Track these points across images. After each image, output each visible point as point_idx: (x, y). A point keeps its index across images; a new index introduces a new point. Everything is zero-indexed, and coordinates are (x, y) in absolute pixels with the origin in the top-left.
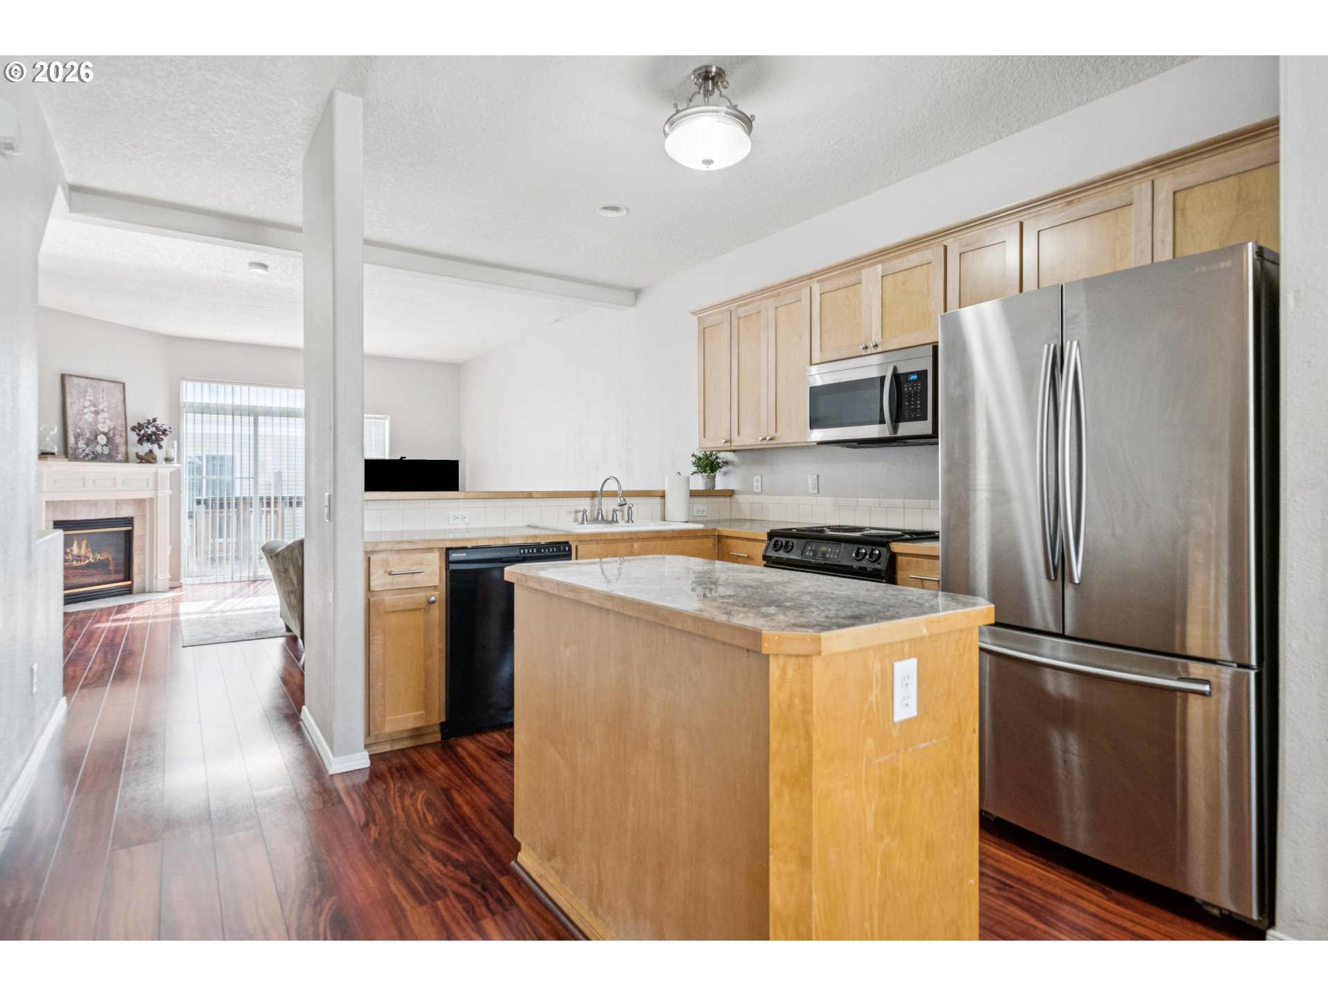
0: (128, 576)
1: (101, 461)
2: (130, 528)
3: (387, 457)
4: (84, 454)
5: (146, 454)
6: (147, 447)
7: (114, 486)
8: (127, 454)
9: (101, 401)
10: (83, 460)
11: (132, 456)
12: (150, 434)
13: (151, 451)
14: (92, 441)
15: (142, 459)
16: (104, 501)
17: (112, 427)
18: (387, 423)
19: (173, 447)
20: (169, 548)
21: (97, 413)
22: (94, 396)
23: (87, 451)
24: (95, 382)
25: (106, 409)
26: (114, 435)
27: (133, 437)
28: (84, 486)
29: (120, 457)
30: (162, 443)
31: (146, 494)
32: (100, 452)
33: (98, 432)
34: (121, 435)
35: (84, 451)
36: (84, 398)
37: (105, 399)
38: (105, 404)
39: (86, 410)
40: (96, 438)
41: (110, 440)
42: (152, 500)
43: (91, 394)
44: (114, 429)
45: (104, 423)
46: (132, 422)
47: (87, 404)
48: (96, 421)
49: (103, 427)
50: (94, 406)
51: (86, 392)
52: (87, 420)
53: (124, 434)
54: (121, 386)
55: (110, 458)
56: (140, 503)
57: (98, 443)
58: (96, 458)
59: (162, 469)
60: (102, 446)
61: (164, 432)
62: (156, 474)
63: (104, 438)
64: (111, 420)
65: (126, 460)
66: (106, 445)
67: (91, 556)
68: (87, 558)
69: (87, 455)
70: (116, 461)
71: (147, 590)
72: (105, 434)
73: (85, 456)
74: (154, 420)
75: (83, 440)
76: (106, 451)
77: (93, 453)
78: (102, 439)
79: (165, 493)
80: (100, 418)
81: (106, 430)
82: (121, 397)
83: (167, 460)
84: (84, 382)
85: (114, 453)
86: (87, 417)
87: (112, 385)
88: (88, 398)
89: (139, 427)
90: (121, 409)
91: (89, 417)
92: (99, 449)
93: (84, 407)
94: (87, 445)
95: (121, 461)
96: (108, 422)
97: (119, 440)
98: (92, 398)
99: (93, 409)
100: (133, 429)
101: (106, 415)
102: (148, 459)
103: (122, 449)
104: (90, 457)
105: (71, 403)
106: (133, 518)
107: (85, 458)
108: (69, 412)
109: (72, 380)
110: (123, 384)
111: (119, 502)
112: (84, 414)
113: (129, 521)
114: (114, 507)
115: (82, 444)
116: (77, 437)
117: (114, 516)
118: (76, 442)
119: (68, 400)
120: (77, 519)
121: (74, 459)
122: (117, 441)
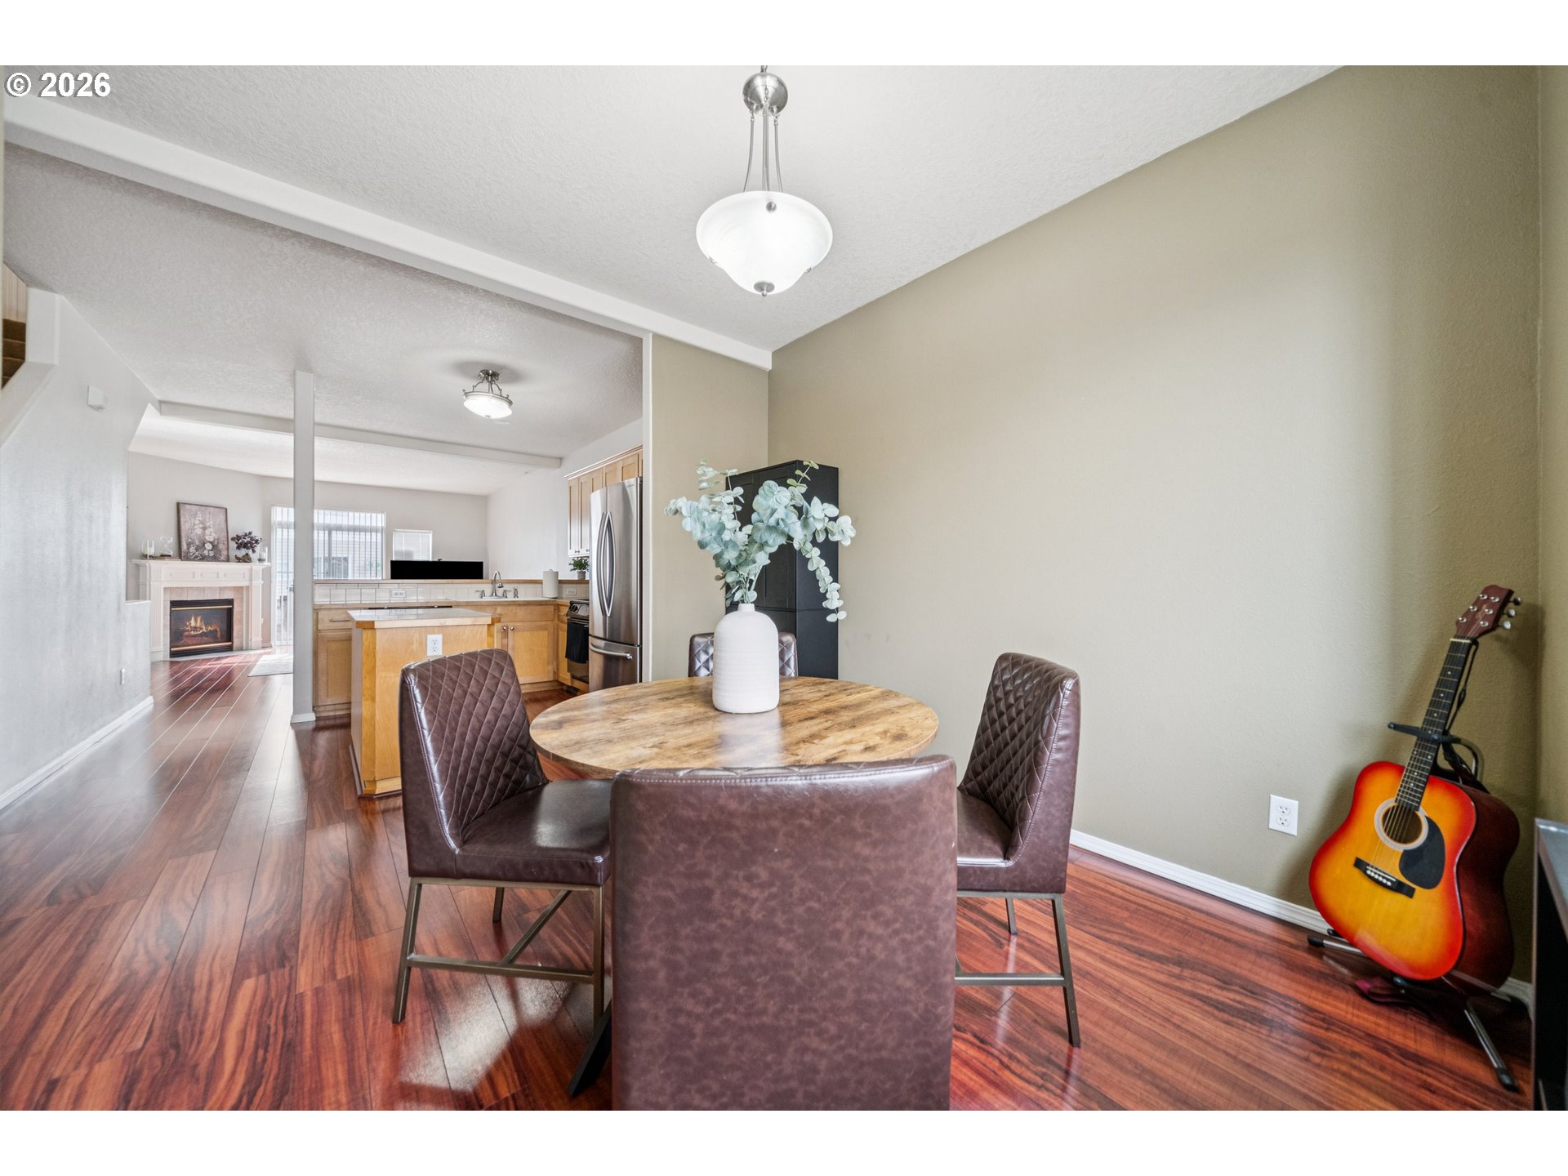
0: (230, 638)
1: (207, 561)
2: (231, 607)
3: (431, 560)
4: (193, 556)
5: (243, 556)
6: (243, 552)
7: (218, 577)
8: (228, 556)
9: (208, 520)
10: (194, 560)
11: (232, 556)
12: (246, 543)
13: (247, 554)
14: (201, 548)
15: (239, 560)
16: (210, 588)
17: (216, 538)
18: (431, 535)
19: (264, 551)
20: (261, 621)
21: (204, 528)
22: (202, 517)
23: (197, 554)
24: (203, 508)
25: (212, 526)
26: (218, 544)
27: (233, 545)
28: (194, 577)
29: (222, 558)
30: (256, 549)
31: (244, 584)
33: (206, 542)
34: (224, 543)
35: (194, 554)
36: (195, 518)
37: (212, 519)
38: (211, 522)
39: (196, 527)
40: (204, 545)
41: (215, 547)
42: (248, 587)
43: (200, 516)
44: (218, 539)
45: (211, 535)
46: (232, 535)
47: (197, 522)
48: (204, 535)
49: (210, 538)
50: (202, 523)
51: (196, 514)
52: (197, 533)
53: (226, 542)
54: (224, 510)
55: (215, 559)
56: (239, 589)
57: (205, 549)
58: (203, 558)
59: (256, 567)
60: (209, 551)
61: (257, 542)
62: (251, 570)
64: (216, 533)
65: (228, 560)
66: (212, 550)
67: (204, 628)
68: (201, 629)
69: (197, 557)
70: (220, 561)
71: (244, 648)
72: (210, 542)
74: (250, 533)
75: (193, 546)
76: (212, 554)
77: (201, 555)
78: (209, 546)
79: (258, 583)
81: (212, 540)
82: (225, 517)
83: (260, 560)
84: (194, 508)
85: (217, 556)
86: (196, 531)
87: (217, 509)
88: (197, 518)
89: (238, 538)
90: (224, 526)
91: (199, 531)
92: (206, 553)
93: (195, 524)
94: (197, 550)
95: (223, 561)
96: (214, 535)
97: (222, 546)
98: (200, 519)
99: (201, 526)
100: (233, 539)
101: (211, 530)
102: (246, 559)
103: (224, 553)
104: (199, 558)
105: (185, 522)
106: (233, 600)
107: (195, 559)
108: (183, 527)
109: (187, 506)
110: (226, 510)
111: (222, 589)
112: (195, 529)
113: (230, 602)
114: (218, 591)
115: (192, 550)
116: (189, 545)
117: (218, 598)
118: (188, 549)
119: (182, 520)
120: (189, 599)
121: (188, 559)
122: (220, 548)
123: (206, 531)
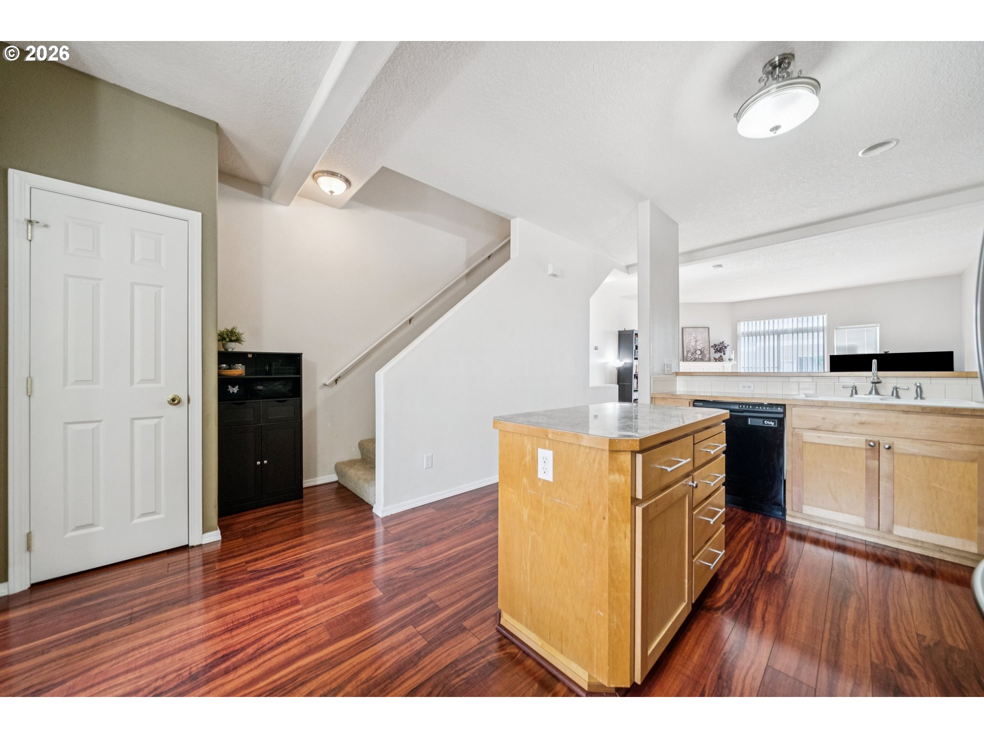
1: (698, 361)
5: (718, 358)
6: (718, 354)
8: (710, 358)
9: (698, 336)
10: (690, 361)
11: (712, 358)
12: (720, 349)
13: (721, 356)
14: (694, 353)
15: (716, 360)
17: (703, 346)
19: (732, 354)
21: (696, 341)
24: (696, 329)
25: (700, 340)
26: (704, 350)
27: (712, 350)
29: (706, 359)
30: (726, 352)
33: (697, 349)
35: (690, 357)
36: (691, 336)
37: (700, 335)
38: (700, 337)
40: (696, 352)
41: (702, 352)
43: (694, 334)
46: (712, 344)
47: (692, 338)
48: (696, 345)
50: (695, 338)
51: (692, 333)
52: (692, 345)
53: (708, 349)
54: (707, 329)
55: (702, 360)
57: (697, 354)
58: (695, 360)
59: (727, 364)
61: (727, 348)
62: (724, 365)
64: (703, 344)
65: (710, 360)
66: (700, 355)
69: (692, 359)
70: (705, 361)
72: (700, 350)
74: (723, 342)
75: (690, 353)
76: (700, 357)
77: (694, 358)
78: (698, 352)
80: (698, 343)
81: (700, 348)
82: (708, 334)
83: (729, 360)
84: (691, 329)
85: (704, 358)
86: (692, 343)
87: (704, 329)
89: (715, 345)
90: (707, 339)
91: (693, 343)
92: (697, 356)
93: (691, 340)
94: (692, 355)
95: (707, 361)
96: (701, 345)
97: (706, 352)
98: (694, 336)
99: (694, 340)
100: (712, 347)
101: (700, 342)
102: (720, 359)
103: (708, 356)
105: (686, 338)
107: (691, 360)
108: (685, 342)
109: (687, 329)
110: (709, 328)
115: (689, 355)
116: (688, 352)
118: (687, 354)
119: (684, 337)
121: (687, 361)
122: (705, 353)
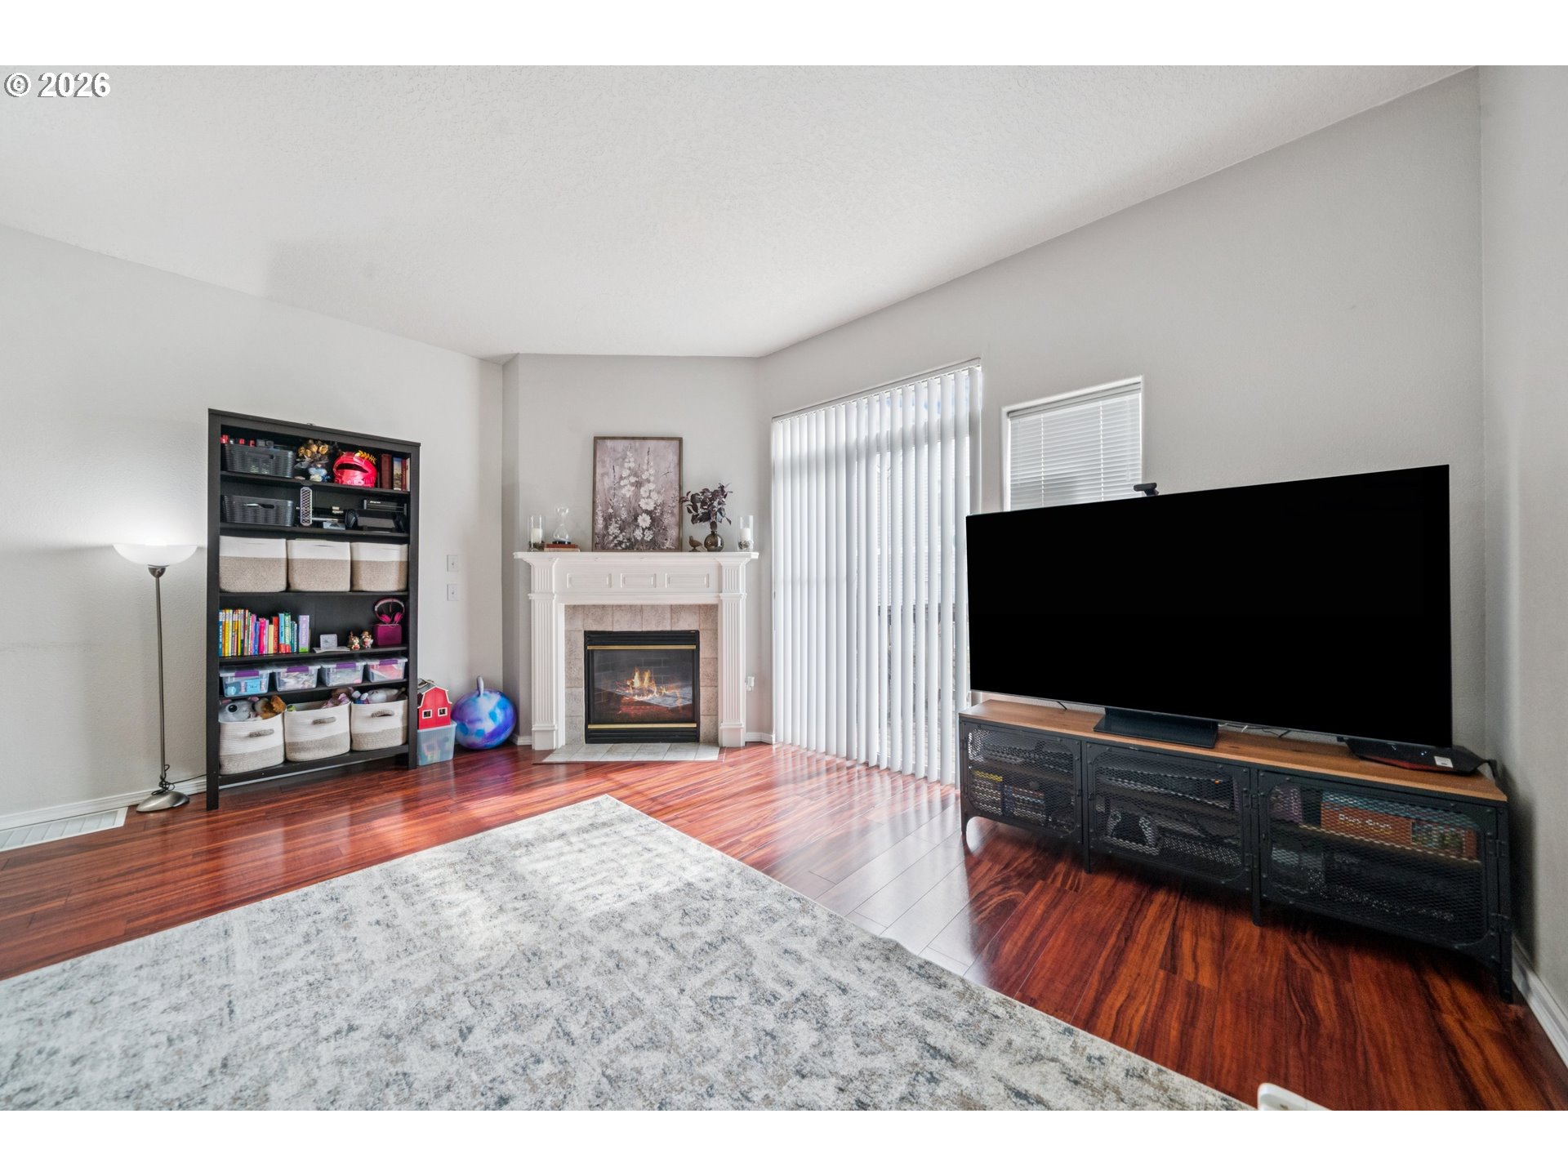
0: (695, 716)
1: (639, 550)
2: (694, 647)
4: (616, 542)
7: (658, 585)
8: (678, 539)
9: (645, 467)
10: (614, 549)
11: (686, 542)
13: (713, 533)
14: (629, 524)
15: (696, 546)
16: (654, 607)
17: (659, 502)
21: (638, 485)
22: (635, 461)
23: (621, 538)
24: (637, 443)
25: (652, 479)
26: (662, 514)
27: (690, 515)
28: (614, 586)
29: (668, 544)
31: (709, 599)
32: (639, 538)
33: (639, 511)
34: (672, 513)
35: (616, 537)
36: (622, 466)
37: (652, 464)
38: (652, 471)
39: (622, 483)
40: (636, 519)
41: (656, 521)
42: (719, 607)
43: (632, 459)
44: (663, 504)
45: (649, 497)
46: (690, 494)
47: (625, 473)
48: (637, 496)
49: (647, 504)
50: (636, 475)
51: (624, 458)
52: (625, 495)
53: (676, 511)
54: (676, 443)
55: (654, 546)
56: (708, 611)
57: (638, 526)
58: (632, 546)
59: (734, 560)
60: (643, 530)
62: (720, 567)
63: (648, 519)
64: (659, 493)
65: (679, 547)
66: (649, 529)
69: (620, 543)
70: (662, 550)
72: (649, 513)
73: (616, 545)
74: (720, 488)
75: (616, 523)
76: (649, 536)
77: (629, 540)
78: (644, 521)
79: (734, 597)
80: (643, 491)
81: (650, 507)
82: (676, 459)
83: (742, 546)
84: (621, 445)
85: (659, 539)
86: (624, 491)
87: (663, 443)
88: (626, 465)
90: (673, 476)
91: (628, 491)
92: (638, 534)
93: (621, 478)
94: (622, 529)
95: (669, 550)
96: (654, 496)
97: (669, 520)
98: (632, 465)
99: (633, 479)
101: (652, 486)
102: (709, 545)
103: (673, 533)
104: (623, 546)
105: (603, 475)
106: (697, 633)
107: (617, 547)
108: (598, 485)
109: (609, 443)
110: (680, 440)
111: (676, 610)
112: (621, 487)
113: (692, 637)
114: (668, 615)
115: (613, 529)
116: (608, 519)
117: (668, 628)
118: (606, 527)
119: (599, 471)
120: (615, 630)
121: (604, 548)
122: (666, 522)
123: (642, 490)
